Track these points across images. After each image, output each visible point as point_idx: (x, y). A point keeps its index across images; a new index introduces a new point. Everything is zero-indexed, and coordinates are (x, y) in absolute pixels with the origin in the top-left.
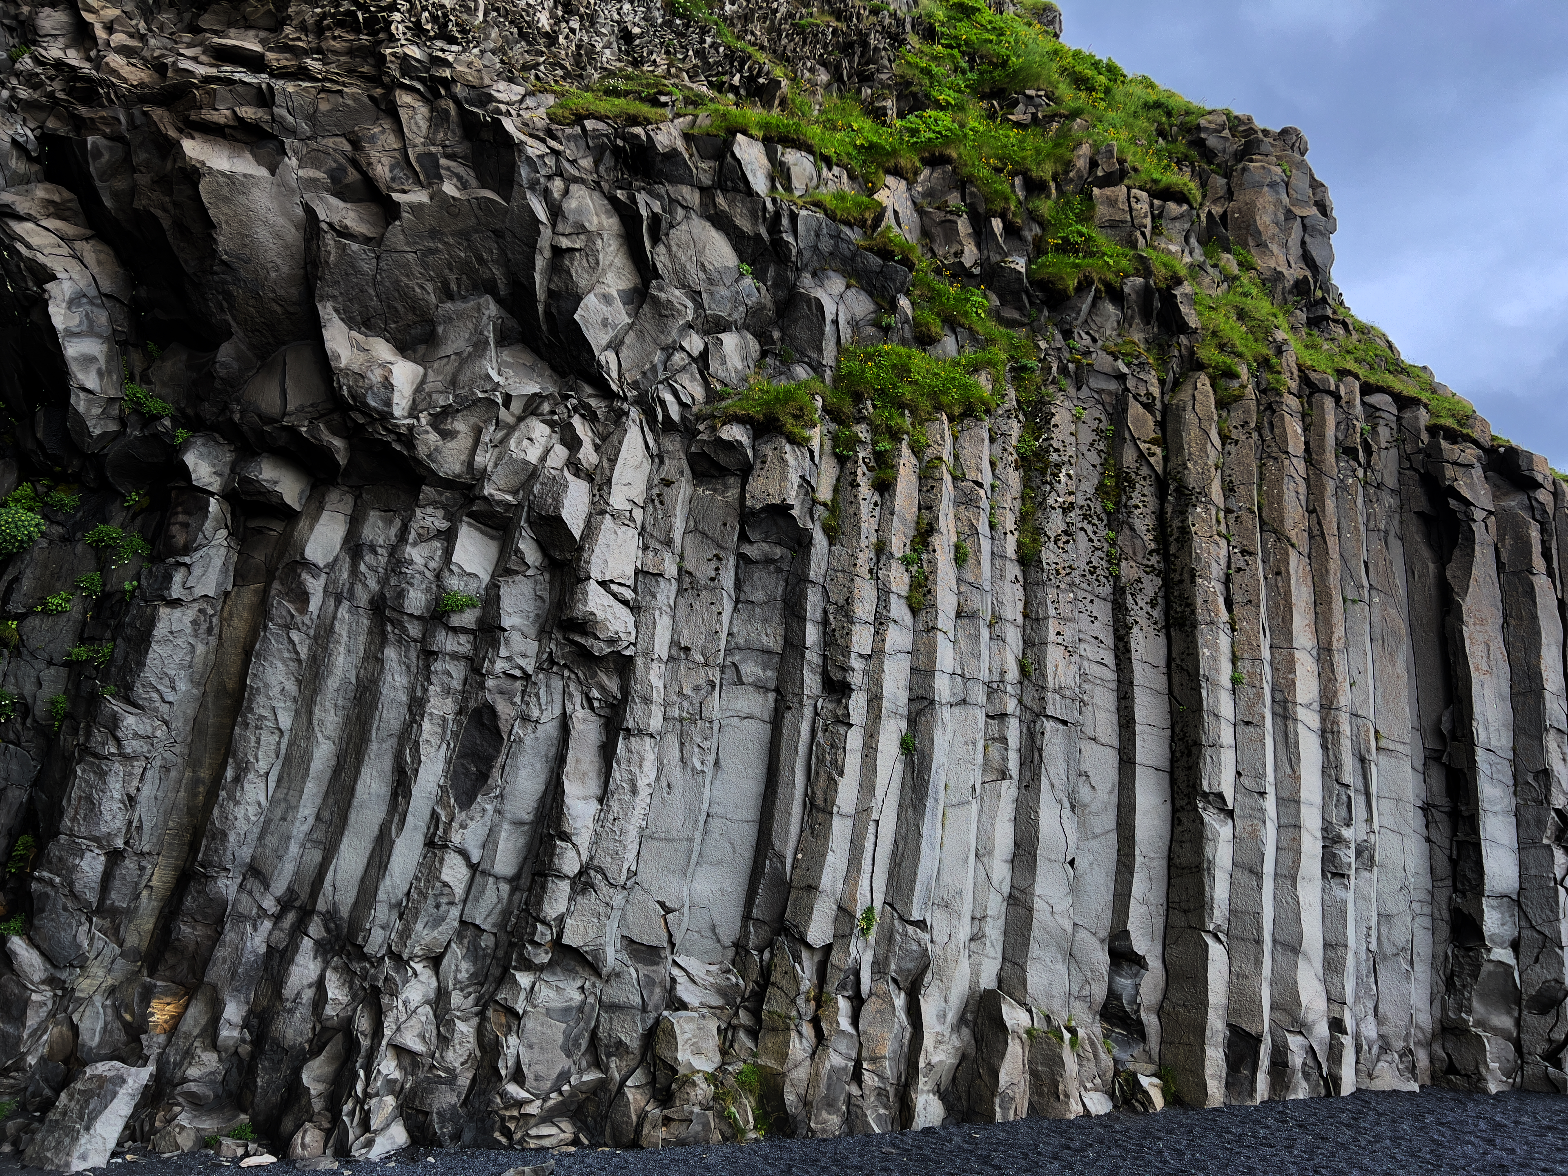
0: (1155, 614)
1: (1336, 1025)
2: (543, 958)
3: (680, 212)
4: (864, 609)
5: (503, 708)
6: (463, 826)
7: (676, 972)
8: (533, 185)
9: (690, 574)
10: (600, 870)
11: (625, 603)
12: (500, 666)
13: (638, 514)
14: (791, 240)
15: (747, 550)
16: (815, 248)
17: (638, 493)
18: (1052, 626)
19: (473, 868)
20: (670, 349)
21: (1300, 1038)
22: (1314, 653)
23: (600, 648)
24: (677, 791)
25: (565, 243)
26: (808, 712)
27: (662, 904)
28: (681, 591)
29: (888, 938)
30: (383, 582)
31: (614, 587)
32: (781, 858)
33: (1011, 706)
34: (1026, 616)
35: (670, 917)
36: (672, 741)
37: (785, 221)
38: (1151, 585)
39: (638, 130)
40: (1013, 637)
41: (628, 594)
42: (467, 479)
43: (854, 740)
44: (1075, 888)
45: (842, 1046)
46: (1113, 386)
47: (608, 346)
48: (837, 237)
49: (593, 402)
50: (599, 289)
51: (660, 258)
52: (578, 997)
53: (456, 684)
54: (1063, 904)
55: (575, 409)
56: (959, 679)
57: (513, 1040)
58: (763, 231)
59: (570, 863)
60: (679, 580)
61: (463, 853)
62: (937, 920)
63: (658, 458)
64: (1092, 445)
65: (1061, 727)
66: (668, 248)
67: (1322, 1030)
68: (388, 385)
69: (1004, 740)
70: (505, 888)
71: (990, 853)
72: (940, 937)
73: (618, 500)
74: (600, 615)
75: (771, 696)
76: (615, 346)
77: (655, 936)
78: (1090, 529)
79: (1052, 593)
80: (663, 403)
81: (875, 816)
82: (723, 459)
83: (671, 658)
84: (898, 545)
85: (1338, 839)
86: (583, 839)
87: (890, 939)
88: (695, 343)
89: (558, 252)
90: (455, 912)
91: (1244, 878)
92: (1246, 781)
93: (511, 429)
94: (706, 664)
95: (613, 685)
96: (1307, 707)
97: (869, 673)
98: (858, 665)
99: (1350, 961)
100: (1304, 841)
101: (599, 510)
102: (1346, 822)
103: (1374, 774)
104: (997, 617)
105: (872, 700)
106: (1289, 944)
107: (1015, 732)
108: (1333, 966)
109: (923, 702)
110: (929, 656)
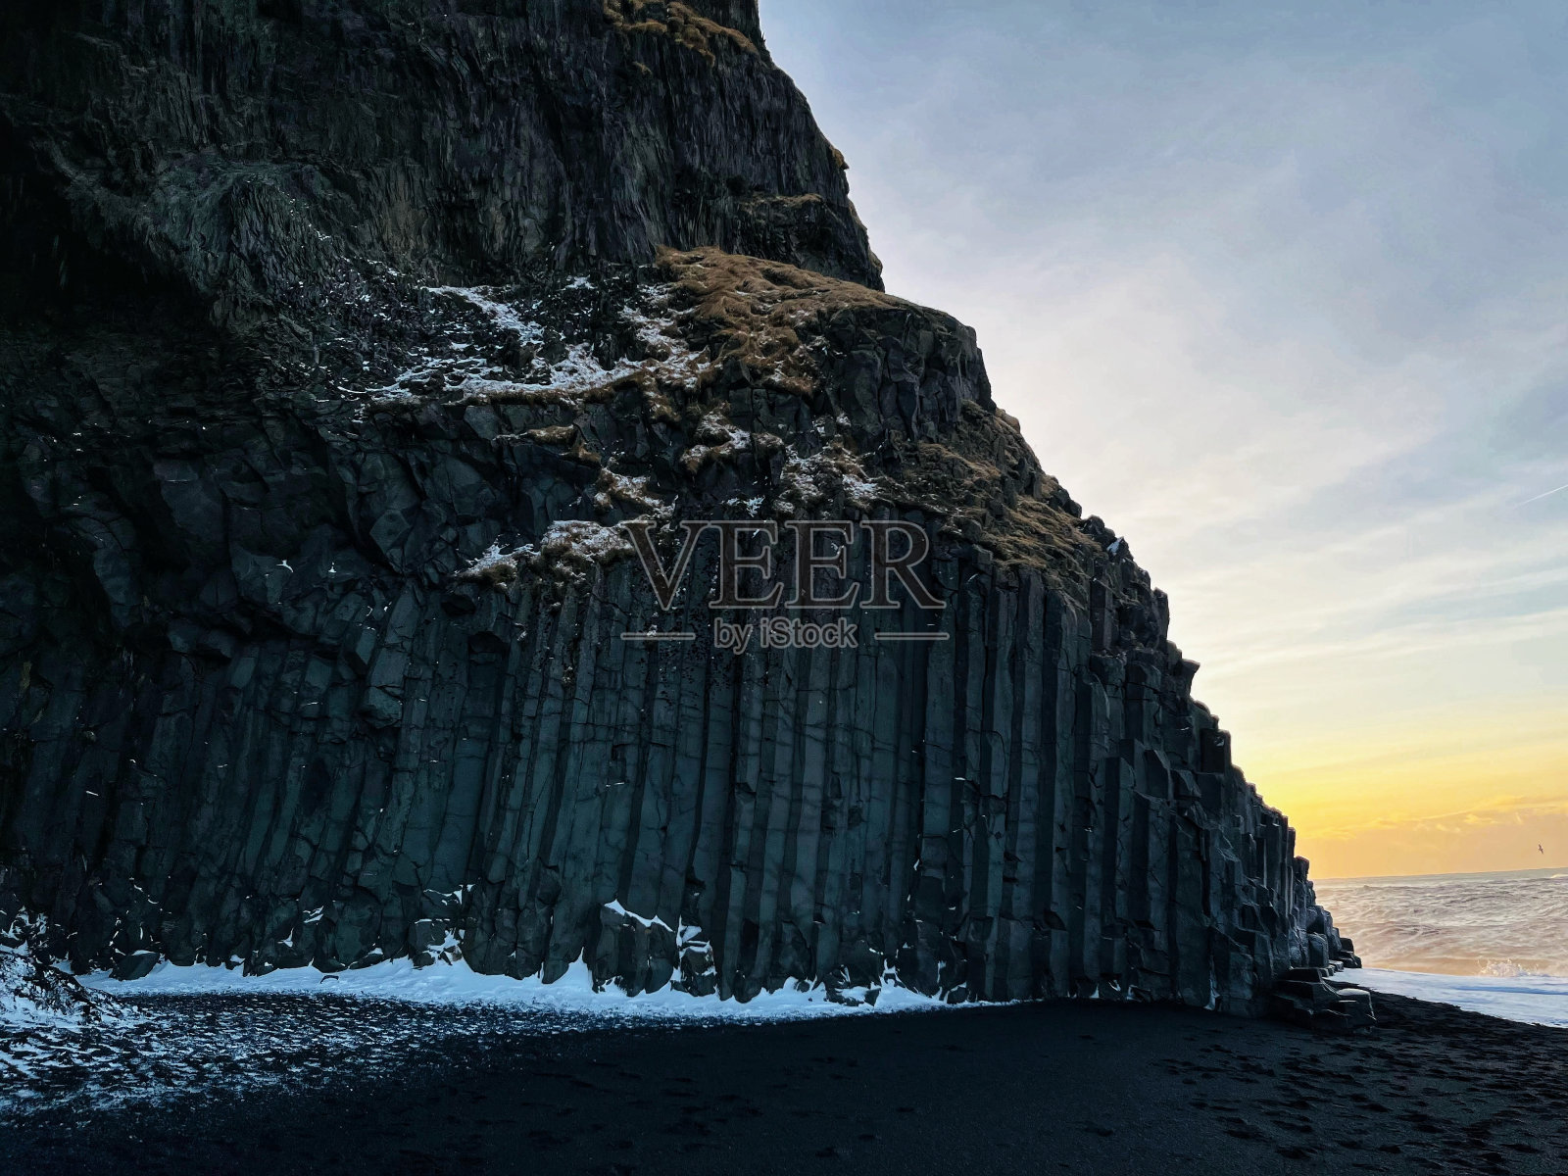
0: (729, 675)
1: (819, 918)
2: (347, 893)
3: (439, 456)
4: (534, 689)
5: (330, 761)
6: (307, 826)
7: (423, 899)
8: (341, 463)
9: (440, 675)
10: (379, 846)
11: (397, 697)
12: (327, 737)
13: (407, 645)
14: (511, 463)
15: (473, 658)
17: (408, 631)
18: (661, 688)
19: (315, 848)
20: (432, 542)
21: (791, 927)
22: (826, 692)
23: (380, 725)
24: (425, 801)
25: (365, 489)
26: (501, 753)
27: (415, 863)
28: (434, 686)
29: (537, 877)
30: (270, 695)
31: (388, 689)
32: (482, 834)
33: (627, 738)
34: (646, 683)
35: (420, 870)
36: (424, 773)
37: (506, 452)
39: (407, 416)
40: (635, 697)
41: (398, 692)
42: (312, 633)
43: (521, 767)
44: (665, 843)
47: (394, 545)
49: (385, 579)
50: (387, 513)
51: (428, 487)
52: (368, 914)
53: (306, 750)
54: (655, 853)
55: (375, 584)
56: (590, 727)
57: (331, 936)
58: (493, 460)
59: (360, 842)
60: (432, 680)
61: (307, 840)
62: (570, 867)
63: (422, 607)
64: (705, 569)
65: (661, 749)
66: (433, 481)
67: (809, 920)
68: (265, 589)
69: (622, 759)
70: (333, 858)
71: (609, 826)
72: (569, 874)
73: (392, 638)
74: (378, 706)
75: (486, 744)
76: (396, 545)
77: (413, 881)
78: (696, 624)
79: (661, 668)
80: (427, 575)
81: (530, 809)
82: (460, 605)
83: (426, 727)
84: (560, 649)
85: (832, 807)
86: (370, 830)
89: (362, 496)
90: (304, 871)
91: (758, 832)
92: (764, 775)
93: (338, 602)
94: (444, 729)
95: (390, 744)
96: (816, 726)
97: (532, 728)
98: (527, 723)
99: (832, 880)
100: (807, 810)
101: (380, 643)
102: (839, 796)
103: (865, 764)
104: (625, 686)
105: (535, 743)
106: (788, 872)
107: (631, 755)
108: (819, 884)
109: (564, 742)
110: (570, 714)
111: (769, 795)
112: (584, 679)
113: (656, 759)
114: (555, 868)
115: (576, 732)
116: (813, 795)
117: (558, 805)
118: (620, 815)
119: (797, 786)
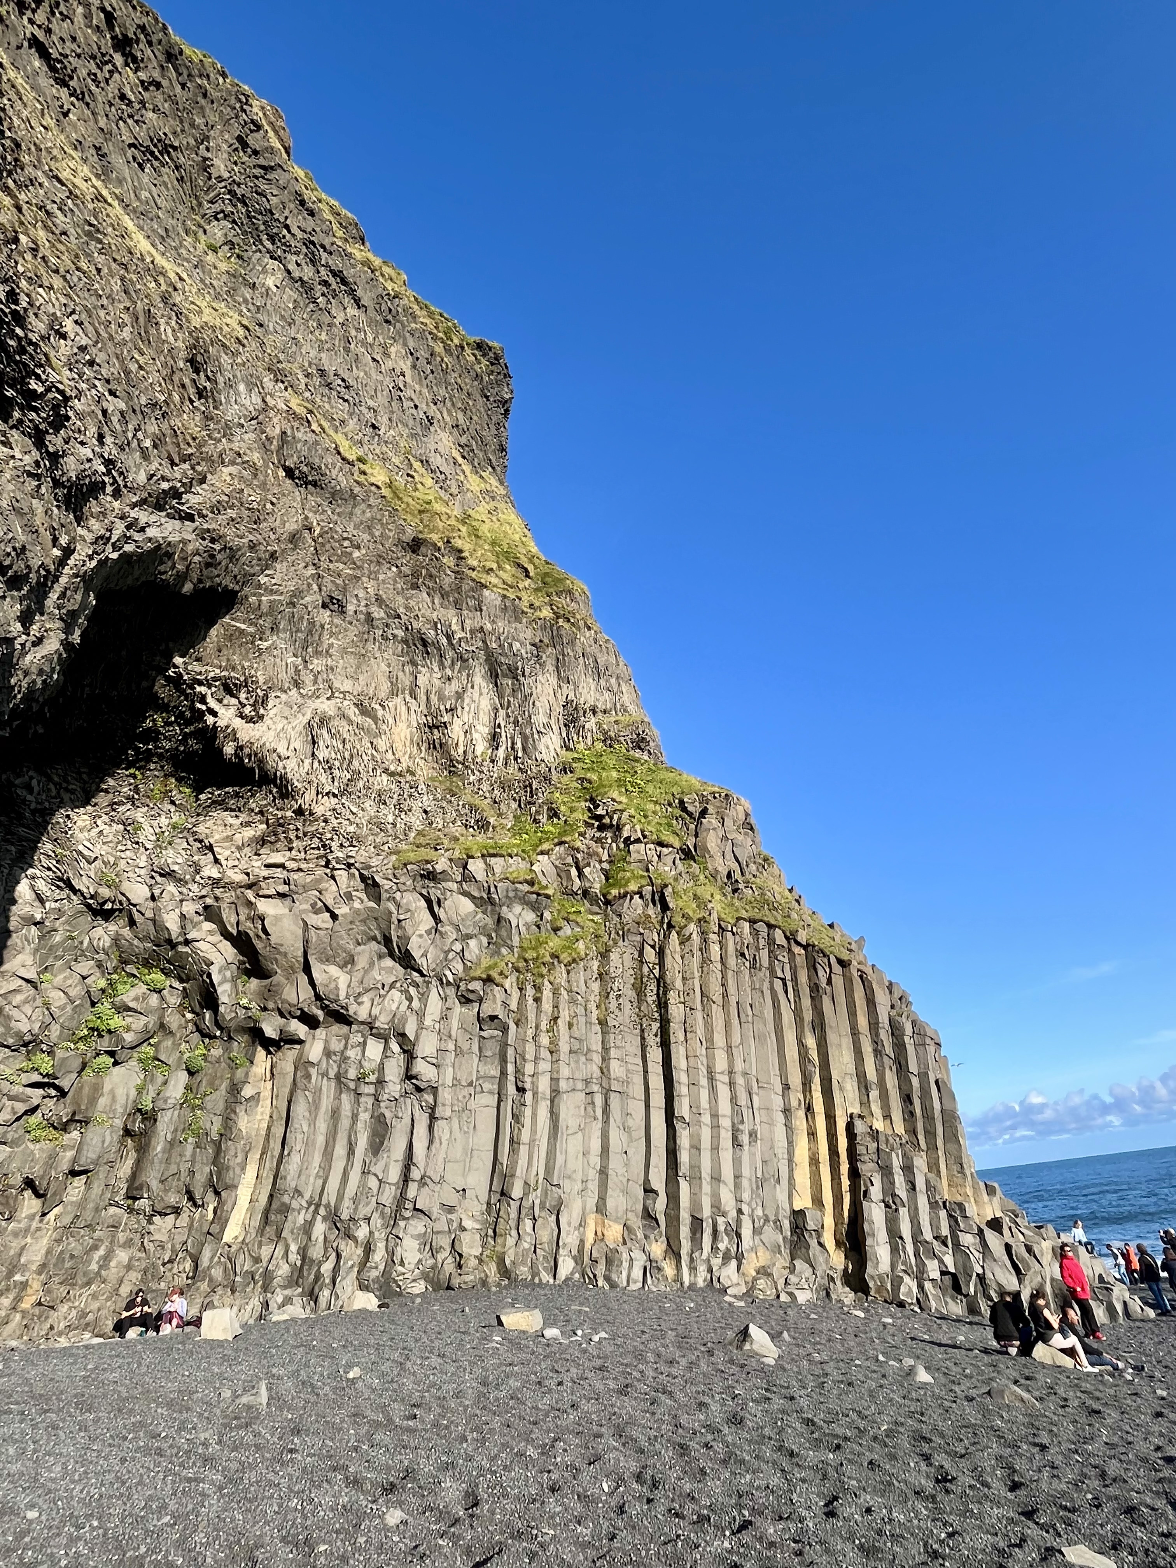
0: (657, 1040)
1: (740, 1212)
2: (409, 1214)
3: (449, 893)
4: (530, 1056)
5: (388, 1115)
6: (375, 1164)
8: (389, 898)
9: (460, 1048)
10: (429, 1177)
11: (433, 1064)
12: (386, 1097)
13: (437, 1026)
14: (495, 896)
15: (482, 1033)
16: (507, 897)
17: (437, 1016)
18: (614, 1051)
19: (380, 1181)
20: (447, 953)
21: (723, 1219)
22: (725, 1048)
23: (423, 1085)
24: (458, 1141)
25: (402, 917)
26: (510, 1102)
27: (454, 1188)
28: (457, 1055)
29: (545, 1193)
30: (339, 1067)
31: (428, 1059)
32: (503, 1163)
33: (596, 1088)
34: (602, 1048)
36: (455, 1121)
37: (493, 889)
38: (656, 1026)
39: (429, 866)
40: (597, 1058)
41: (434, 1061)
42: (369, 1020)
43: (528, 1111)
44: (627, 1164)
45: (528, 1239)
46: (639, 938)
47: (422, 955)
48: (516, 890)
49: (417, 980)
50: (417, 933)
51: (443, 914)
52: (423, 1230)
53: (370, 1106)
54: (621, 1170)
55: (410, 984)
56: (571, 1080)
57: (399, 1249)
58: (484, 894)
59: (417, 1175)
60: (455, 1051)
61: (375, 1175)
62: (567, 1184)
63: (445, 999)
64: (629, 967)
65: (619, 1095)
66: (445, 909)
67: (733, 1214)
68: (337, 988)
69: (593, 1103)
70: (393, 1188)
71: (589, 1153)
72: (567, 1190)
73: (428, 1022)
74: (423, 1072)
75: (496, 1096)
76: (425, 955)
77: (453, 1202)
79: (612, 1036)
80: (446, 975)
81: (538, 1145)
82: (471, 996)
83: (453, 1085)
84: (544, 1026)
85: (738, 1130)
86: (421, 1165)
87: (546, 1193)
88: (458, 947)
89: (399, 921)
90: (374, 1199)
91: (694, 1151)
92: (694, 1110)
93: (385, 997)
94: (468, 1086)
95: (429, 1098)
96: (722, 1073)
97: (533, 1083)
98: (528, 1079)
99: (745, 1183)
100: (723, 1133)
101: (421, 1027)
102: (742, 1122)
103: (756, 1099)
104: (589, 1050)
105: (535, 1094)
106: (717, 1178)
107: (598, 1099)
108: (737, 1186)
109: (556, 1093)
110: (558, 1072)
111: (699, 1123)
112: (564, 1047)
113: (614, 1100)
114: (558, 1186)
115: (563, 1085)
116: (726, 1123)
117: (556, 1138)
118: (596, 1145)
119: (715, 1116)
